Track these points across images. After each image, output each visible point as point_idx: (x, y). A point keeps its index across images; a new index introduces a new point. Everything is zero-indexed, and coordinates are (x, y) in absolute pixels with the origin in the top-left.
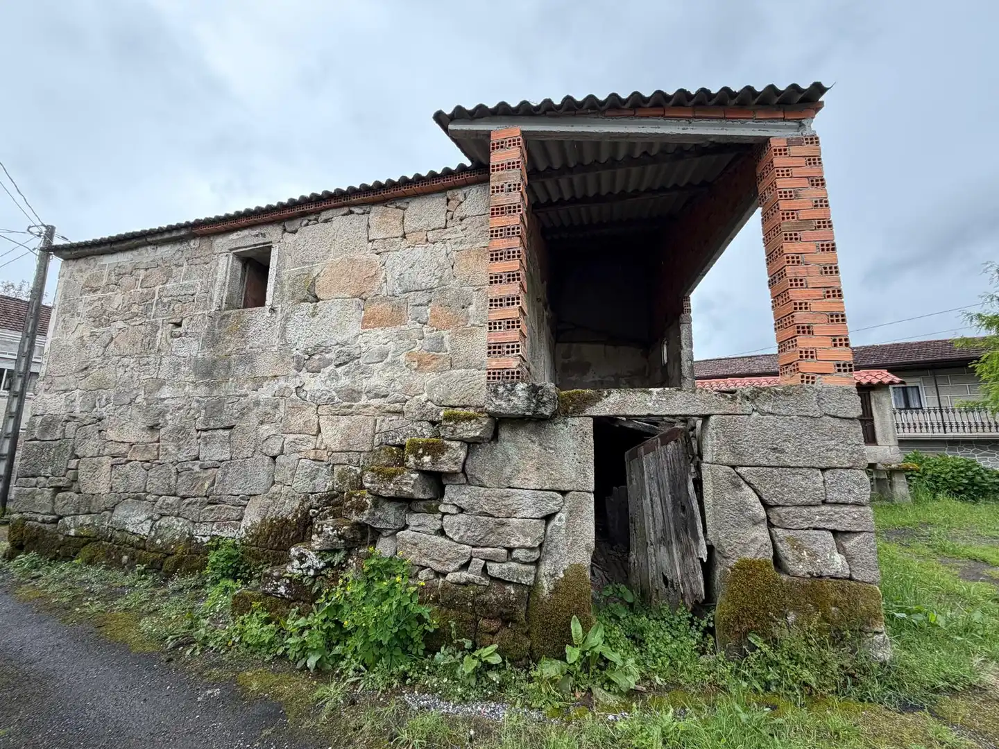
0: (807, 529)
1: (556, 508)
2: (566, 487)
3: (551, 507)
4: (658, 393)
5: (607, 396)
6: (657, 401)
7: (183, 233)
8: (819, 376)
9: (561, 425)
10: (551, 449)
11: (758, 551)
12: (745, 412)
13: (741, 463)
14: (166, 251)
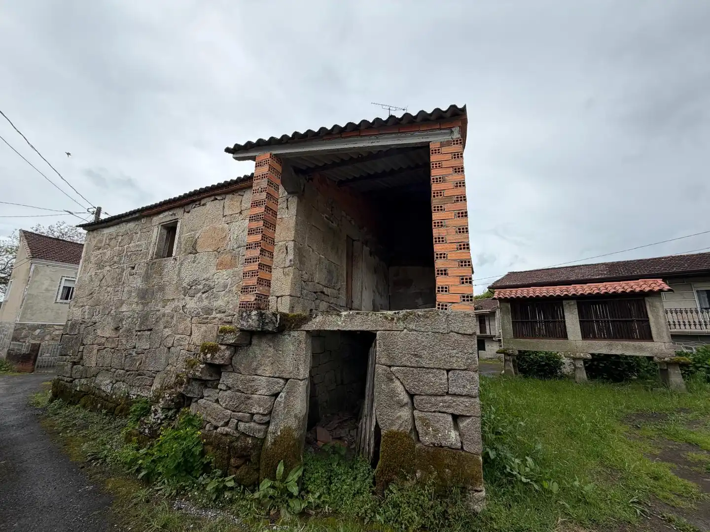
0: (434, 412)
1: (279, 389)
2: (286, 375)
3: (277, 388)
4: (345, 316)
5: (315, 318)
6: (344, 321)
7: (137, 215)
8: (451, 304)
9: (287, 336)
10: (280, 351)
11: (401, 426)
12: (398, 329)
13: (393, 364)
14: (131, 225)
